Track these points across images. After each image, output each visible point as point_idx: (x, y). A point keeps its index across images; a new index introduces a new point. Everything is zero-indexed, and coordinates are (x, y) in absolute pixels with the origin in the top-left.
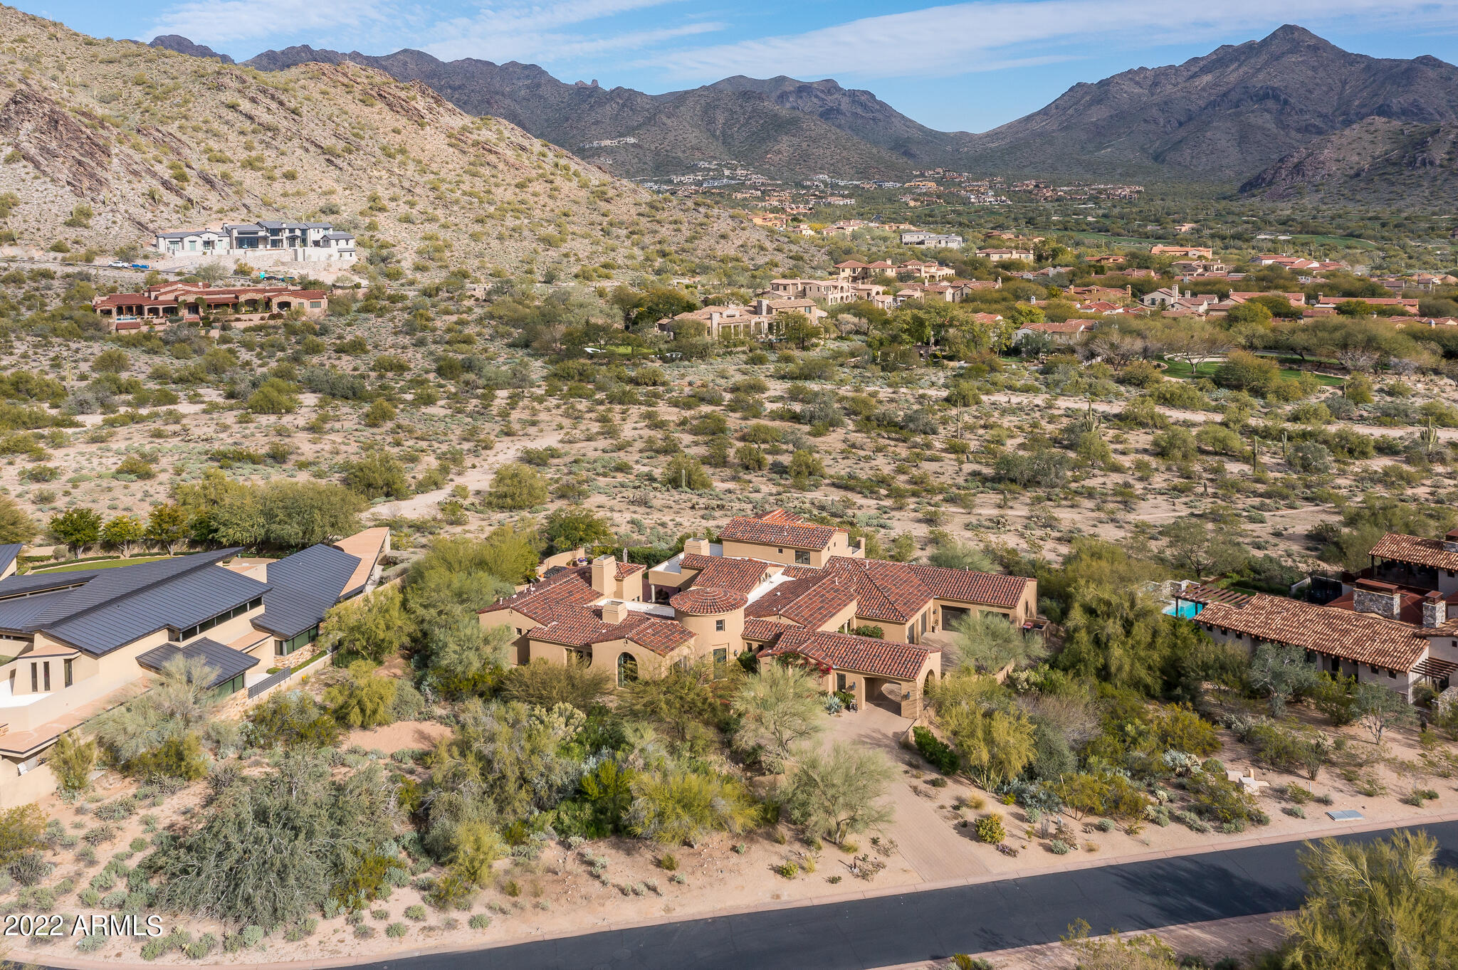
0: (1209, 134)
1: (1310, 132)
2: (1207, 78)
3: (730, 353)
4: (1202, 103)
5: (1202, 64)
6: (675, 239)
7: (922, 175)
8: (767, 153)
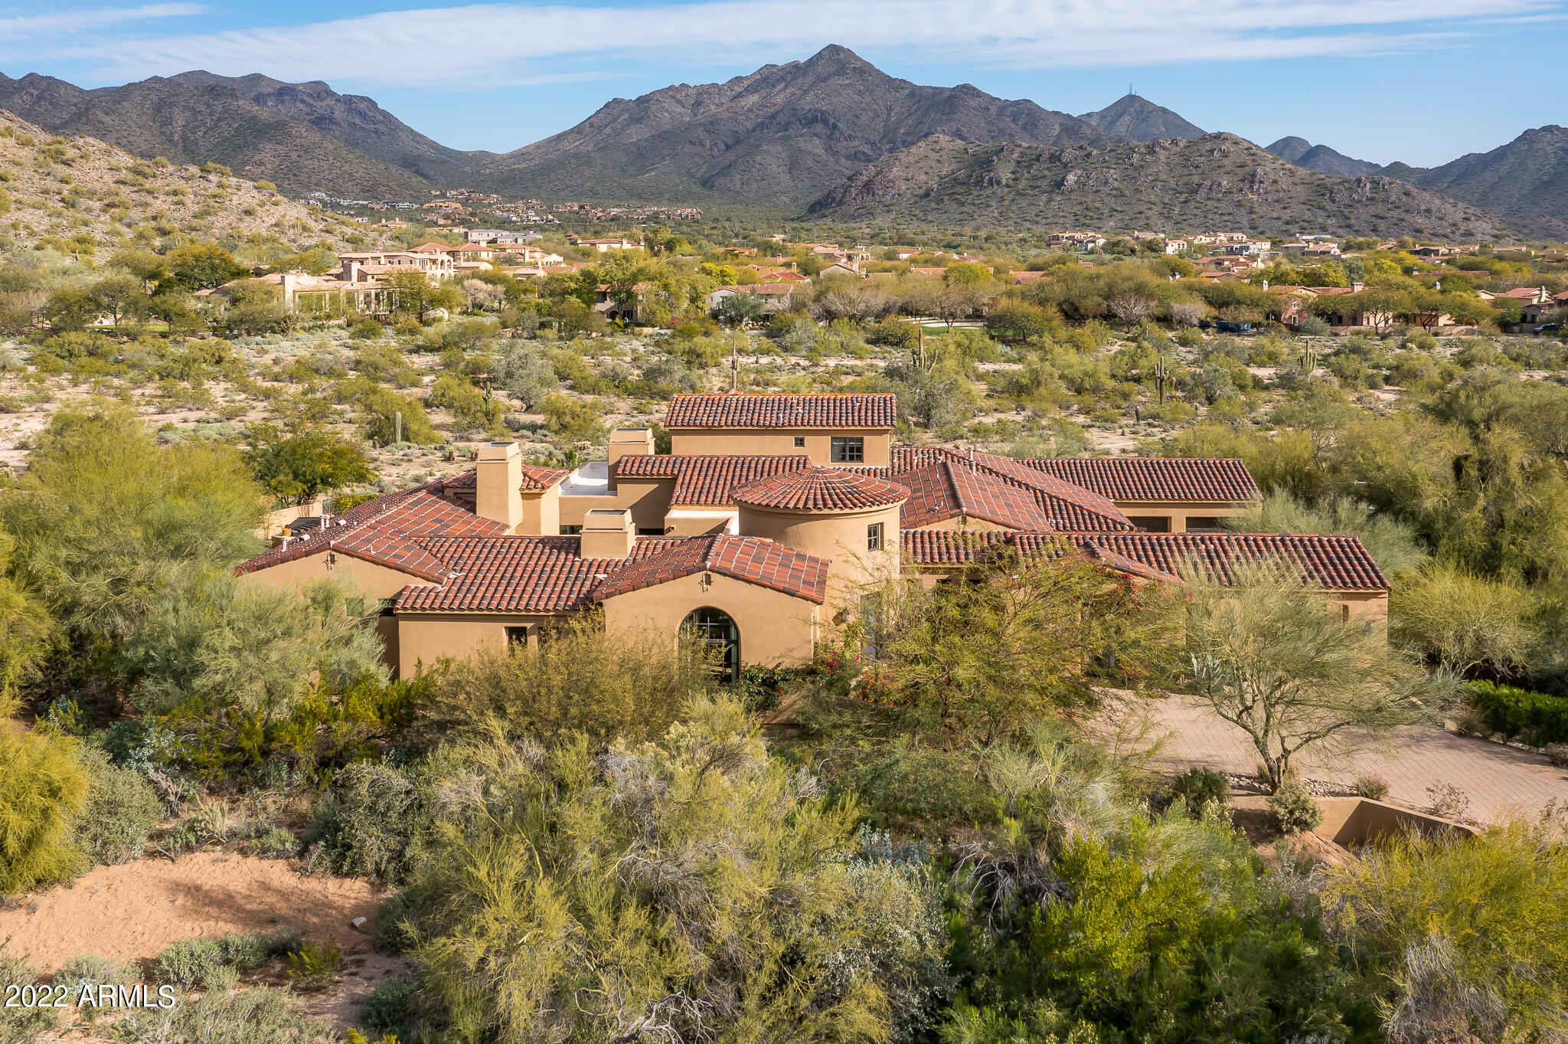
0: (759, 158)
1: (859, 160)
2: (753, 99)
3: (321, 327)
4: (749, 125)
5: (746, 83)
6: (177, 215)
7: (443, 195)
8: (244, 163)
